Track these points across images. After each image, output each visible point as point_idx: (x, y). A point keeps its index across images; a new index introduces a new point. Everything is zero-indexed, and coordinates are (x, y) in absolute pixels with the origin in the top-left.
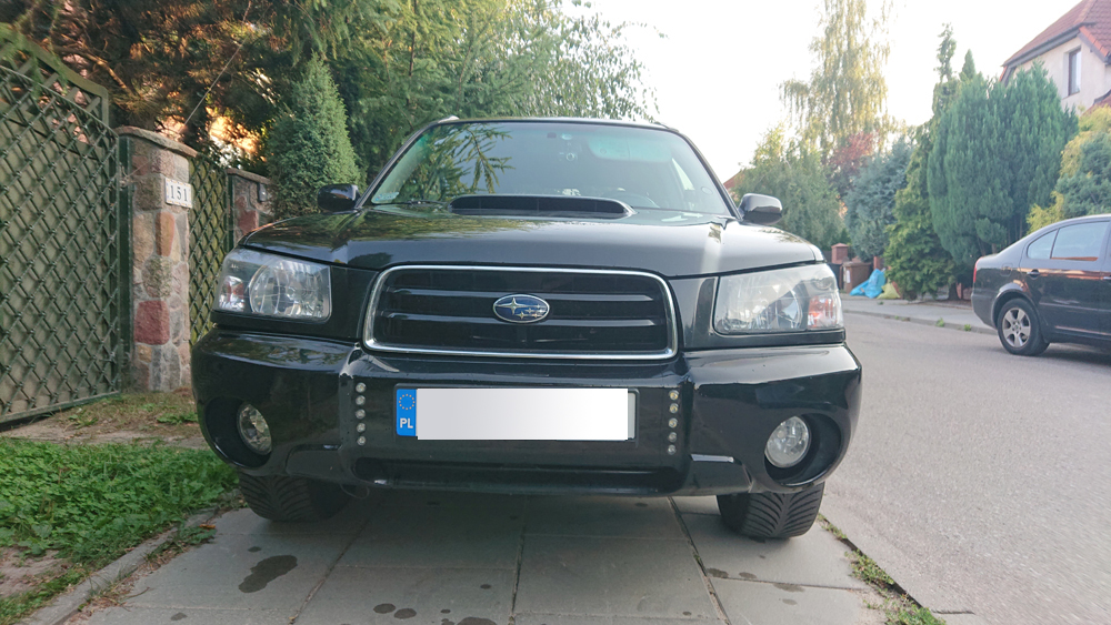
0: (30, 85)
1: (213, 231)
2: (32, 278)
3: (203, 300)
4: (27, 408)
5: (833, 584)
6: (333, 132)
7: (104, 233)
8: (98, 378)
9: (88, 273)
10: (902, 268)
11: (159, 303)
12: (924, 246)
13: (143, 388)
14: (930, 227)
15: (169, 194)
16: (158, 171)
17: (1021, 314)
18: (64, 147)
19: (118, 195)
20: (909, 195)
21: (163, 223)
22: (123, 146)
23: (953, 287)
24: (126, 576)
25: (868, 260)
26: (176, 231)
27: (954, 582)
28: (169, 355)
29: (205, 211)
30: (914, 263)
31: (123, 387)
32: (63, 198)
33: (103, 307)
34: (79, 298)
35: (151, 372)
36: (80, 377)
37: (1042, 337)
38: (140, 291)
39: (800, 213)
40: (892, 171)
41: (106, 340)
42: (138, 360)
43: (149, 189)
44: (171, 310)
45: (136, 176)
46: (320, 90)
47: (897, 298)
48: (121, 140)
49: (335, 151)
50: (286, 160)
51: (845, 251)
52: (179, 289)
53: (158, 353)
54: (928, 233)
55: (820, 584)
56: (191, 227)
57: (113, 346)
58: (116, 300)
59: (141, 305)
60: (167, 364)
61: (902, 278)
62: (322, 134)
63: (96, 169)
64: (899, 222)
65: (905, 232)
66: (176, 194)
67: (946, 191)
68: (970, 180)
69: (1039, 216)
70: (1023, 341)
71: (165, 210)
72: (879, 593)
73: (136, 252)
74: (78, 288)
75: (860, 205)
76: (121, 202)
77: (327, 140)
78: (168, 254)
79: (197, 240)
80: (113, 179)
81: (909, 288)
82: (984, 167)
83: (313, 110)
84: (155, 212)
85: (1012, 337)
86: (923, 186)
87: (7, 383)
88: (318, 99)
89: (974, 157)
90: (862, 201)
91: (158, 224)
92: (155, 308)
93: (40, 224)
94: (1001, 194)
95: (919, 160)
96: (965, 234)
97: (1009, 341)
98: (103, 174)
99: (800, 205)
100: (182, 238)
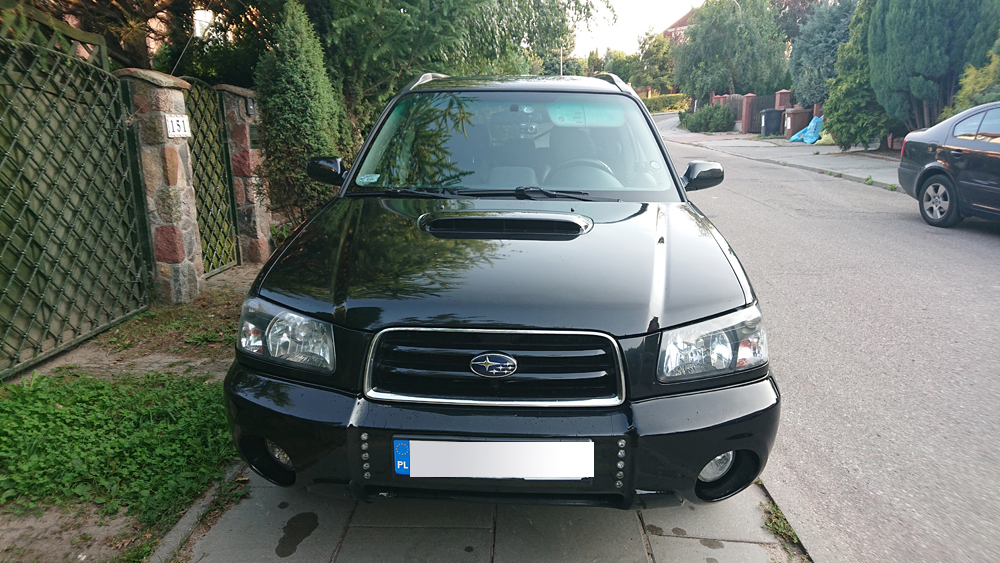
0: (36, 51)
1: (211, 147)
2: (63, 225)
3: (209, 211)
4: (74, 337)
5: (748, 539)
6: (313, 74)
7: (117, 171)
8: (128, 298)
9: (108, 210)
10: (839, 121)
11: (173, 228)
12: (860, 101)
13: (167, 301)
14: (867, 82)
15: (170, 129)
16: (158, 109)
17: (942, 189)
18: (74, 101)
19: (125, 135)
20: (850, 50)
21: (168, 157)
22: (124, 86)
23: (884, 139)
24: (186, 542)
25: (809, 107)
26: (180, 160)
27: (848, 525)
28: (186, 272)
29: (202, 131)
30: (850, 116)
31: (151, 301)
32: (79, 148)
33: (125, 237)
34: (105, 235)
35: (172, 287)
36: (114, 301)
37: (958, 212)
38: (155, 218)
39: (748, 55)
40: (836, 20)
41: (131, 265)
42: (160, 276)
43: (152, 125)
44: (184, 232)
45: (139, 114)
46: (297, 33)
47: (832, 145)
48: (122, 82)
49: (316, 93)
50: (273, 103)
51: (788, 98)
52: (188, 212)
53: (176, 271)
54: (865, 88)
55: (737, 539)
56: (191, 148)
57: (137, 268)
58: (135, 229)
59: (157, 229)
60: (186, 279)
61: (838, 130)
62: (303, 77)
63: (105, 114)
64: (839, 77)
65: (844, 87)
66: (176, 127)
67: (885, 48)
68: (909, 38)
69: (971, 77)
70: (941, 213)
71: (169, 145)
72: (785, 549)
73: (147, 183)
74: (102, 225)
75: (804, 54)
76: (129, 141)
77: (308, 83)
78: (175, 183)
79: (198, 159)
80: (120, 121)
81: (844, 140)
82: (924, 25)
83: (293, 54)
84: (160, 147)
85: (931, 209)
86: (864, 41)
87: (56, 319)
88: (297, 43)
89: (916, 14)
90: (807, 49)
91: (164, 158)
92: (169, 232)
93: (63, 177)
94: (938, 52)
95: (862, 15)
96: (899, 91)
97: (928, 212)
98: (110, 117)
99: (749, 47)
100: (186, 166)
